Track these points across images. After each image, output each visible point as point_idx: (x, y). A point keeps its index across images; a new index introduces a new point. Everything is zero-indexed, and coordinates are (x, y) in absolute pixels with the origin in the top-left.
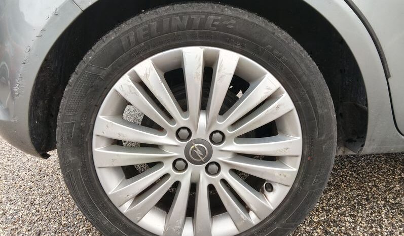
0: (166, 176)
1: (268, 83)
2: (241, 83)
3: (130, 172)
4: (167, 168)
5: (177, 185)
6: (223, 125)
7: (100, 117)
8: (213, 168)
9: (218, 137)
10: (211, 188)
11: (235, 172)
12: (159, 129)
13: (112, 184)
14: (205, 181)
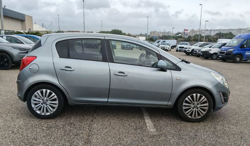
0: (40, 105)
1: (54, 94)
2: (50, 94)
3: (36, 104)
4: (40, 104)
5: (42, 107)
6: (48, 99)
7: (33, 97)
8: (47, 105)
9: (47, 101)
10: (46, 107)
11: (49, 105)
12: (40, 99)
13: (33, 106)
14: (45, 106)
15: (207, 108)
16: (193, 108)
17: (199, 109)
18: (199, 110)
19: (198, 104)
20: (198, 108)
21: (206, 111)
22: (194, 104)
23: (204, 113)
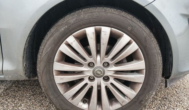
15: (140, 78)
16: (91, 79)
17: (112, 80)
18: (112, 84)
19: (107, 65)
20: (106, 79)
21: (139, 88)
22: (91, 65)
23: (131, 93)
